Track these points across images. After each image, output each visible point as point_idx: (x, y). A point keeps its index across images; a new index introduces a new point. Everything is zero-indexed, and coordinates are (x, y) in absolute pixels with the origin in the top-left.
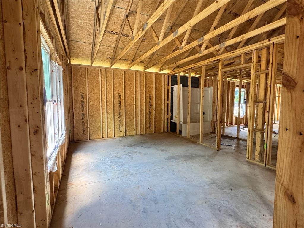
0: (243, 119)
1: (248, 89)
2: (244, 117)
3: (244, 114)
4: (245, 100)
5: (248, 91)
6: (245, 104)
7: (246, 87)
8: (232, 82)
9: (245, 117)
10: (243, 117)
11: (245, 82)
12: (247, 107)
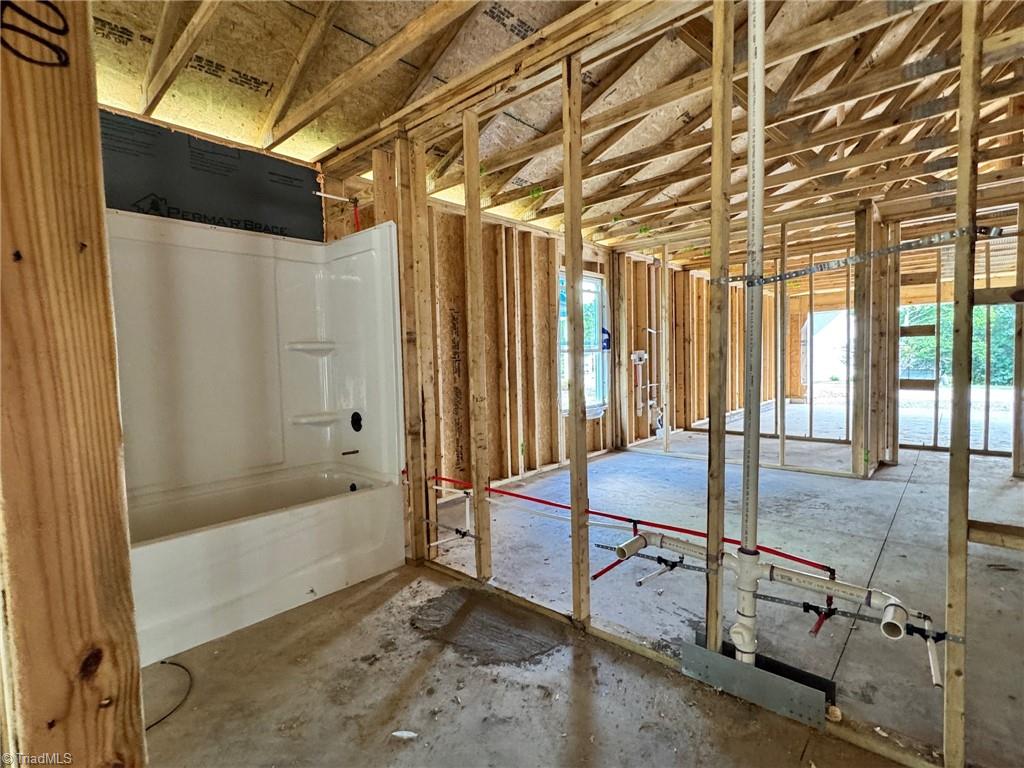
0: (604, 425)
1: (616, 282)
2: (604, 418)
3: (606, 401)
4: (604, 331)
5: (616, 291)
6: (606, 351)
7: (606, 269)
8: (541, 239)
9: (609, 415)
10: (600, 416)
11: (599, 246)
12: (615, 364)
